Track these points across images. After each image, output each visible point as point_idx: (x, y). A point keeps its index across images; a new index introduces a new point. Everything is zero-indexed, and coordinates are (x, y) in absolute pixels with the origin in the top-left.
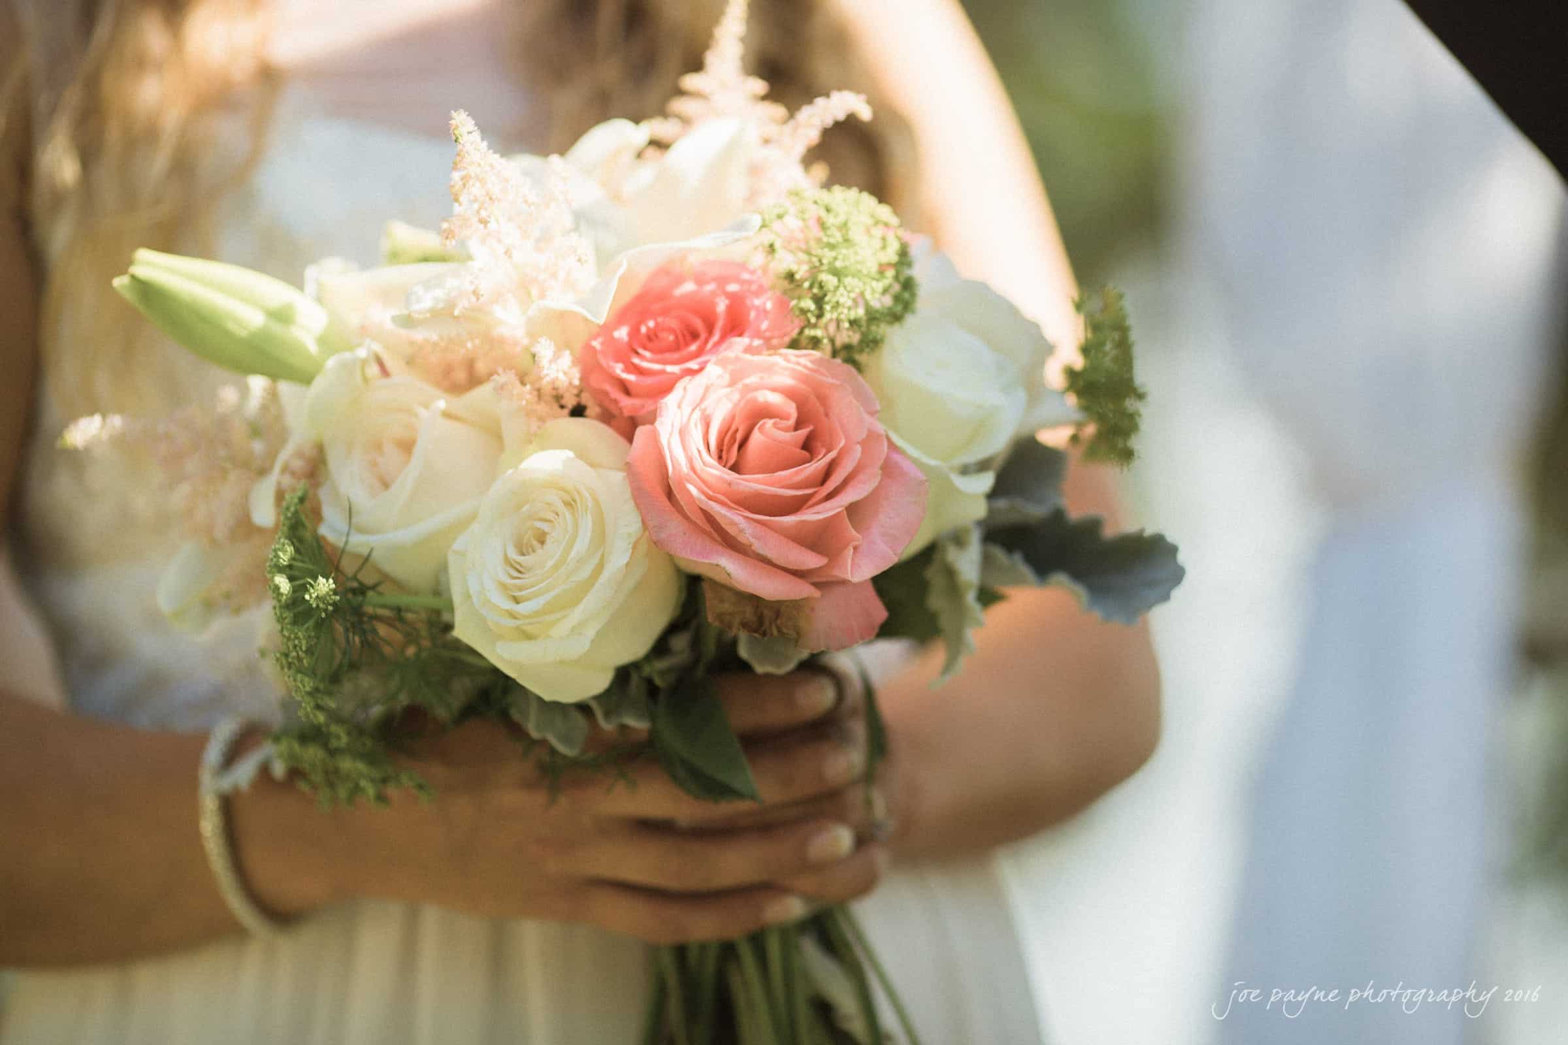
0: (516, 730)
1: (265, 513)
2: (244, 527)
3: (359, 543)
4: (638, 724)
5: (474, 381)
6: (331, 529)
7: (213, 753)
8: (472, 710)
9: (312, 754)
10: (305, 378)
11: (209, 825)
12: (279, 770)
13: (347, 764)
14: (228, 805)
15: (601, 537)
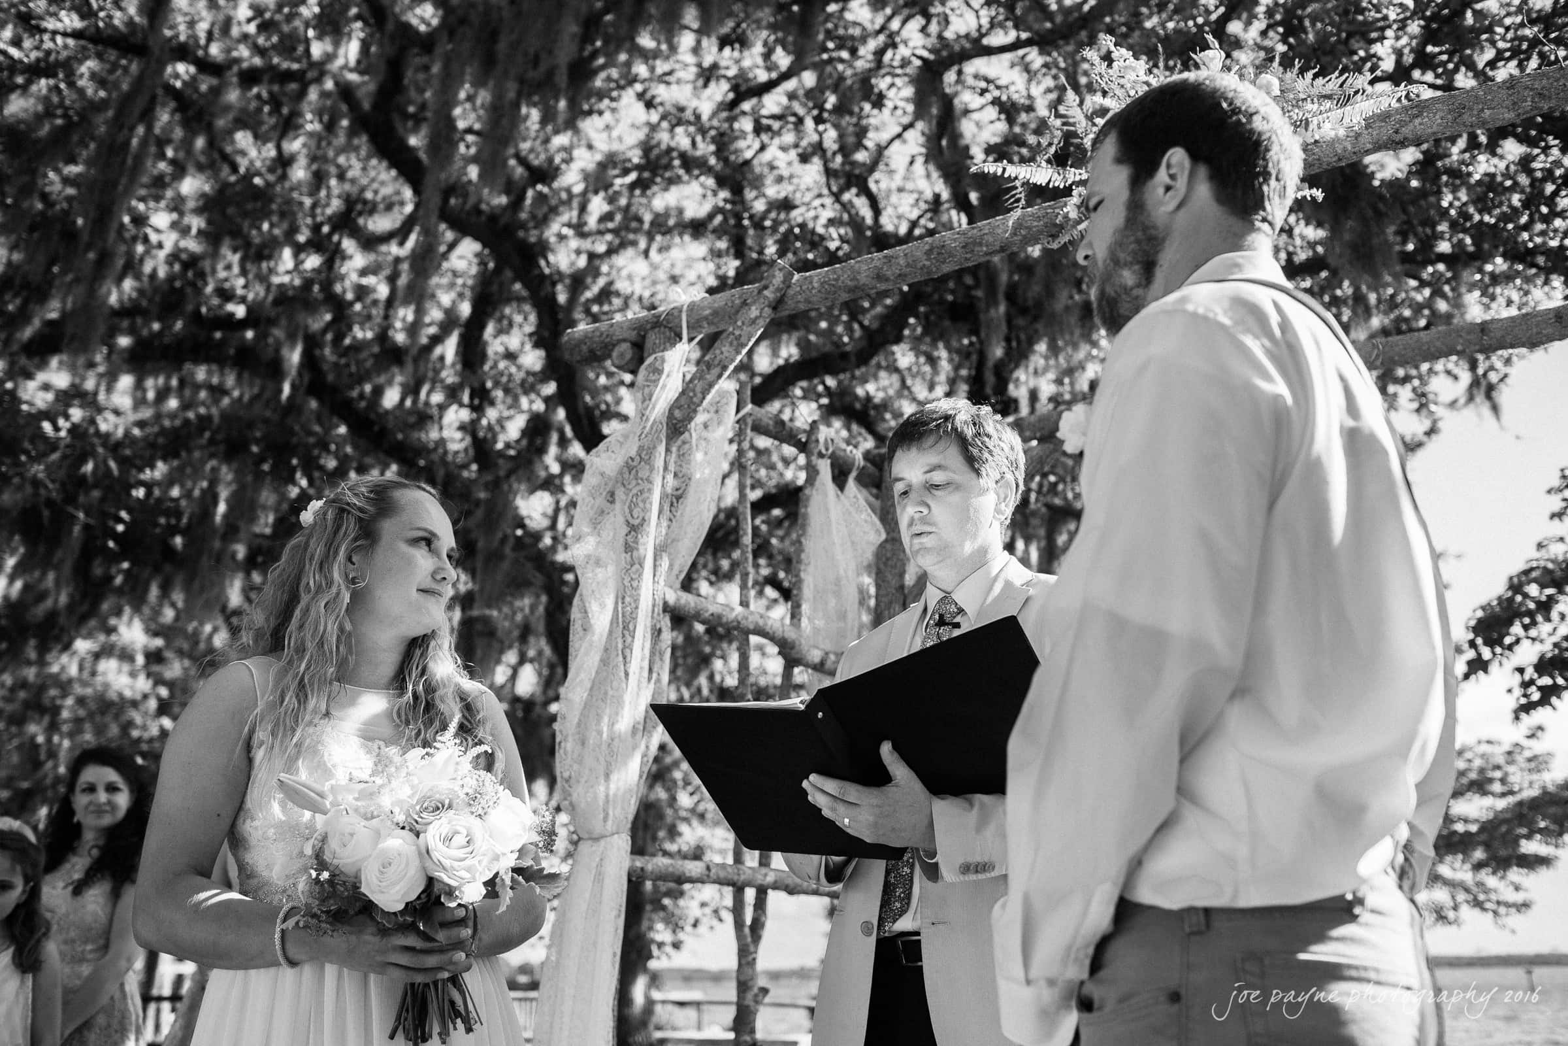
0: (373, 919)
1: (309, 851)
2: (301, 854)
3: (335, 862)
4: (409, 919)
5: (373, 817)
6: (327, 857)
7: (281, 915)
8: (360, 912)
9: (315, 921)
10: (325, 814)
11: (277, 936)
12: (301, 924)
13: (323, 925)
14: (283, 931)
15: (407, 864)
